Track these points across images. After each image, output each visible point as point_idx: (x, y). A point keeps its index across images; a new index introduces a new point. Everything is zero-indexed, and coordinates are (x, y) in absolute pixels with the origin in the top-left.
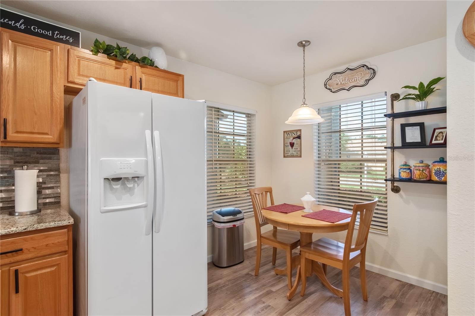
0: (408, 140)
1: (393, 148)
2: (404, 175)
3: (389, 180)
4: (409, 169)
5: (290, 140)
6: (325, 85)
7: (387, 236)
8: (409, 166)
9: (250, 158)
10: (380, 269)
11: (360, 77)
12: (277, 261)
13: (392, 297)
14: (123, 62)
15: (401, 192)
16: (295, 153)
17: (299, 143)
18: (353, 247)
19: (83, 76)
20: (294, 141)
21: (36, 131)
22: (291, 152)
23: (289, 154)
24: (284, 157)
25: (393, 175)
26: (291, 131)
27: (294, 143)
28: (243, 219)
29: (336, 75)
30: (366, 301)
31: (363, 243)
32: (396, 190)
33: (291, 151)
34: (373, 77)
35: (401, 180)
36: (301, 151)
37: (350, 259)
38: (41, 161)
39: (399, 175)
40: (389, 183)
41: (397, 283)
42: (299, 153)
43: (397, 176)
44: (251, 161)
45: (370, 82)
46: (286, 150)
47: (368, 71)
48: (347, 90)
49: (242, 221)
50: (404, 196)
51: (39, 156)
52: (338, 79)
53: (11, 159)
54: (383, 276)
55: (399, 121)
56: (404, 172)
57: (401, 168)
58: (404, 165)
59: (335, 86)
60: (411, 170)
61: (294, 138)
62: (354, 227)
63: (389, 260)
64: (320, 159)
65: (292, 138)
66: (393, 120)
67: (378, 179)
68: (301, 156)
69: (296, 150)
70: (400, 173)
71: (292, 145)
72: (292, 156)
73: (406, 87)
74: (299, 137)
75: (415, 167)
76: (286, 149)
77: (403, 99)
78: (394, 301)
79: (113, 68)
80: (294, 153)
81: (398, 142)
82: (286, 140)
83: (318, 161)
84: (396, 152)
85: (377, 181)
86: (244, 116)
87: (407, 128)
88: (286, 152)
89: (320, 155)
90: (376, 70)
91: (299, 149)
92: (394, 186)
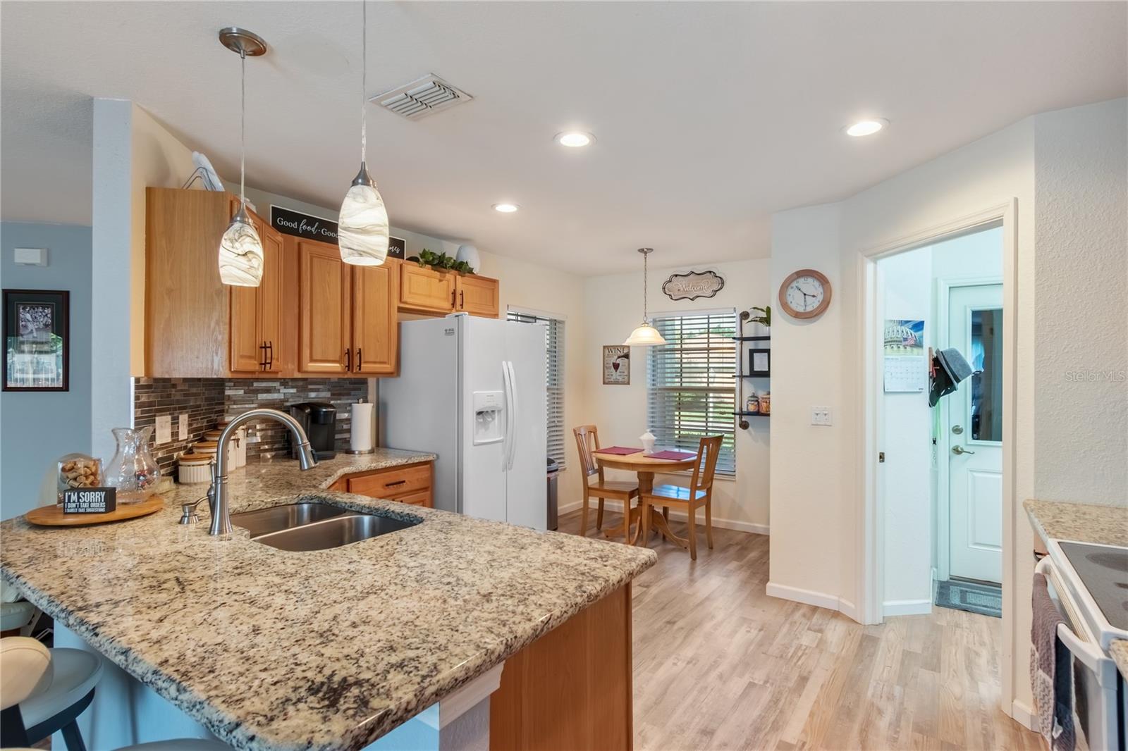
0: (756, 369)
1: (742, 377)
2: (752, 408)
3: (738, 414)
4: (757, 401)
5: (614, 359)
6: (664, 288)
7: (735, 481)
8: (756, 397)
9: (555, 384)
10: (727, 523)
11: (707, 286)
12: (602, 526)
13: (737, 544)
14: (446, 273)
15: (750, 428)
16: (620, 379)
17: (627, 364)
18: (699, 485)
19: (413, 293)
20: (619, 361)
21: (378, 360)
22: (614, 377)
23: (612, 380)
24: (604, 383)
25: (741, 409)
26: (614, 347)
27: (619, 364)
28: (557, 470)
29: (678, 277)
30: (711, 548)
31: (708, 482)
32: (744, 426)
33: (615, 375)
34: (721, 288)
35: (749, 414)
36: (629, 375)
37: (697, 498)
38: (353, 393)
39: (747, 409)
40: (737, 417)
41: (744, 534)
42: (626, 378)
43: (745, 409)
44: (557, 389)
45: (718, 292)
46: (606, 373)
47: (716, 279)
48: (691, 299)
49: (557, 473)
50: (753, 433)
51: (352, 386)
52: (679, 284)
53: (329, 390)
54: (728, 530)
55: (748, 346)
56: (753, 404)
57: (749, 400)
58: (751, 397)
59: (677, 292)
60: (759, 402)
61: (619, 357)
62: (698, 474)
63: (737, 511)
64: (655, 387)
65: (616, 357)
66: (742, 344)
67: (725, 413)
68: (628, 383)
69: (622, 374)
70: (748, 405)
71: (616, 366)
72: (617, 383)
73: (754, 308)
74: (627, 356)
75: (763, 398)
76: (606, 371)
77: (752, 321)
78: (739, 547)
79: (438, 281)
80: (618, 378)
81: (746, 372)
82: (606, 359)
83: (653, 389)
84: (745, 381)
85: (724, 416)
86: (548, 323)
87: (755, 355)
88: (606, 376)
89: (654, 382)
90: (724, 278)
91: (626, 373)
92: (742, 422)
